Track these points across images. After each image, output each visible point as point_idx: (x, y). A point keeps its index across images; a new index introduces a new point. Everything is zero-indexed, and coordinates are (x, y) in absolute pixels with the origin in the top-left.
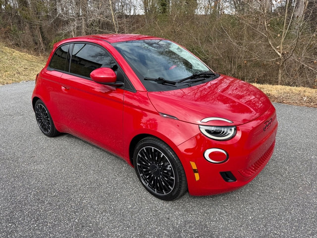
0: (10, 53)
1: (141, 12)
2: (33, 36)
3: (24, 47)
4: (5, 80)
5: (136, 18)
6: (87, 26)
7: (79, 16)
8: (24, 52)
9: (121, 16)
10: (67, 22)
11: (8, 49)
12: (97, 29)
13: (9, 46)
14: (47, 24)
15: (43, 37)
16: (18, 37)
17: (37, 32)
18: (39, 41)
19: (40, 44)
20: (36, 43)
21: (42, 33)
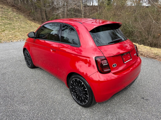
0: (30, 23)
1: (96, 4)
2: (42, 15)
3: (37, 20)
4: (25, 37)
5: (93, 7)
6: (68, 11)
7: (64, 6)
8: (37, 23)
9: (85, 6)
10: (58, 9)
11: (29, 22)
12: (73, 12)
13: (30, 20)
14: (48, 9)
15: (46, 16)
16: (35, 16)
17: (44, 14)
18: (44, 18)
19: (45, 19)
20: (43, 19)
21: (46, 14)
